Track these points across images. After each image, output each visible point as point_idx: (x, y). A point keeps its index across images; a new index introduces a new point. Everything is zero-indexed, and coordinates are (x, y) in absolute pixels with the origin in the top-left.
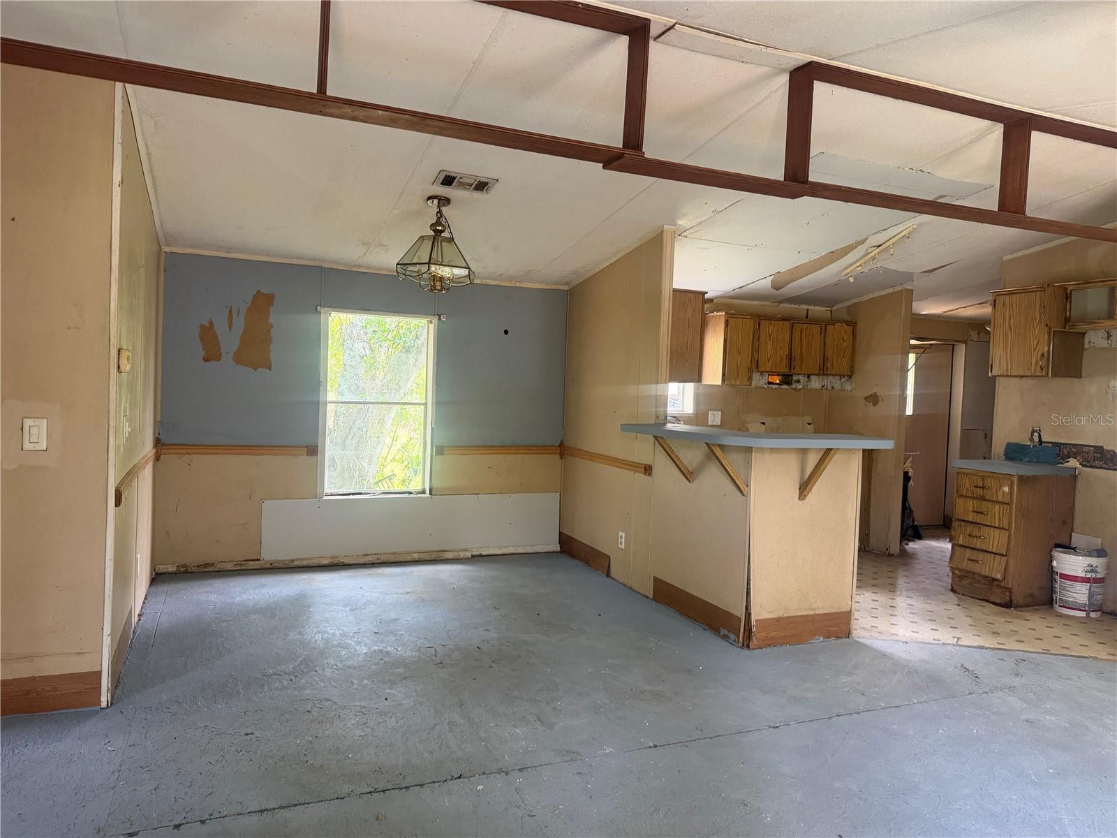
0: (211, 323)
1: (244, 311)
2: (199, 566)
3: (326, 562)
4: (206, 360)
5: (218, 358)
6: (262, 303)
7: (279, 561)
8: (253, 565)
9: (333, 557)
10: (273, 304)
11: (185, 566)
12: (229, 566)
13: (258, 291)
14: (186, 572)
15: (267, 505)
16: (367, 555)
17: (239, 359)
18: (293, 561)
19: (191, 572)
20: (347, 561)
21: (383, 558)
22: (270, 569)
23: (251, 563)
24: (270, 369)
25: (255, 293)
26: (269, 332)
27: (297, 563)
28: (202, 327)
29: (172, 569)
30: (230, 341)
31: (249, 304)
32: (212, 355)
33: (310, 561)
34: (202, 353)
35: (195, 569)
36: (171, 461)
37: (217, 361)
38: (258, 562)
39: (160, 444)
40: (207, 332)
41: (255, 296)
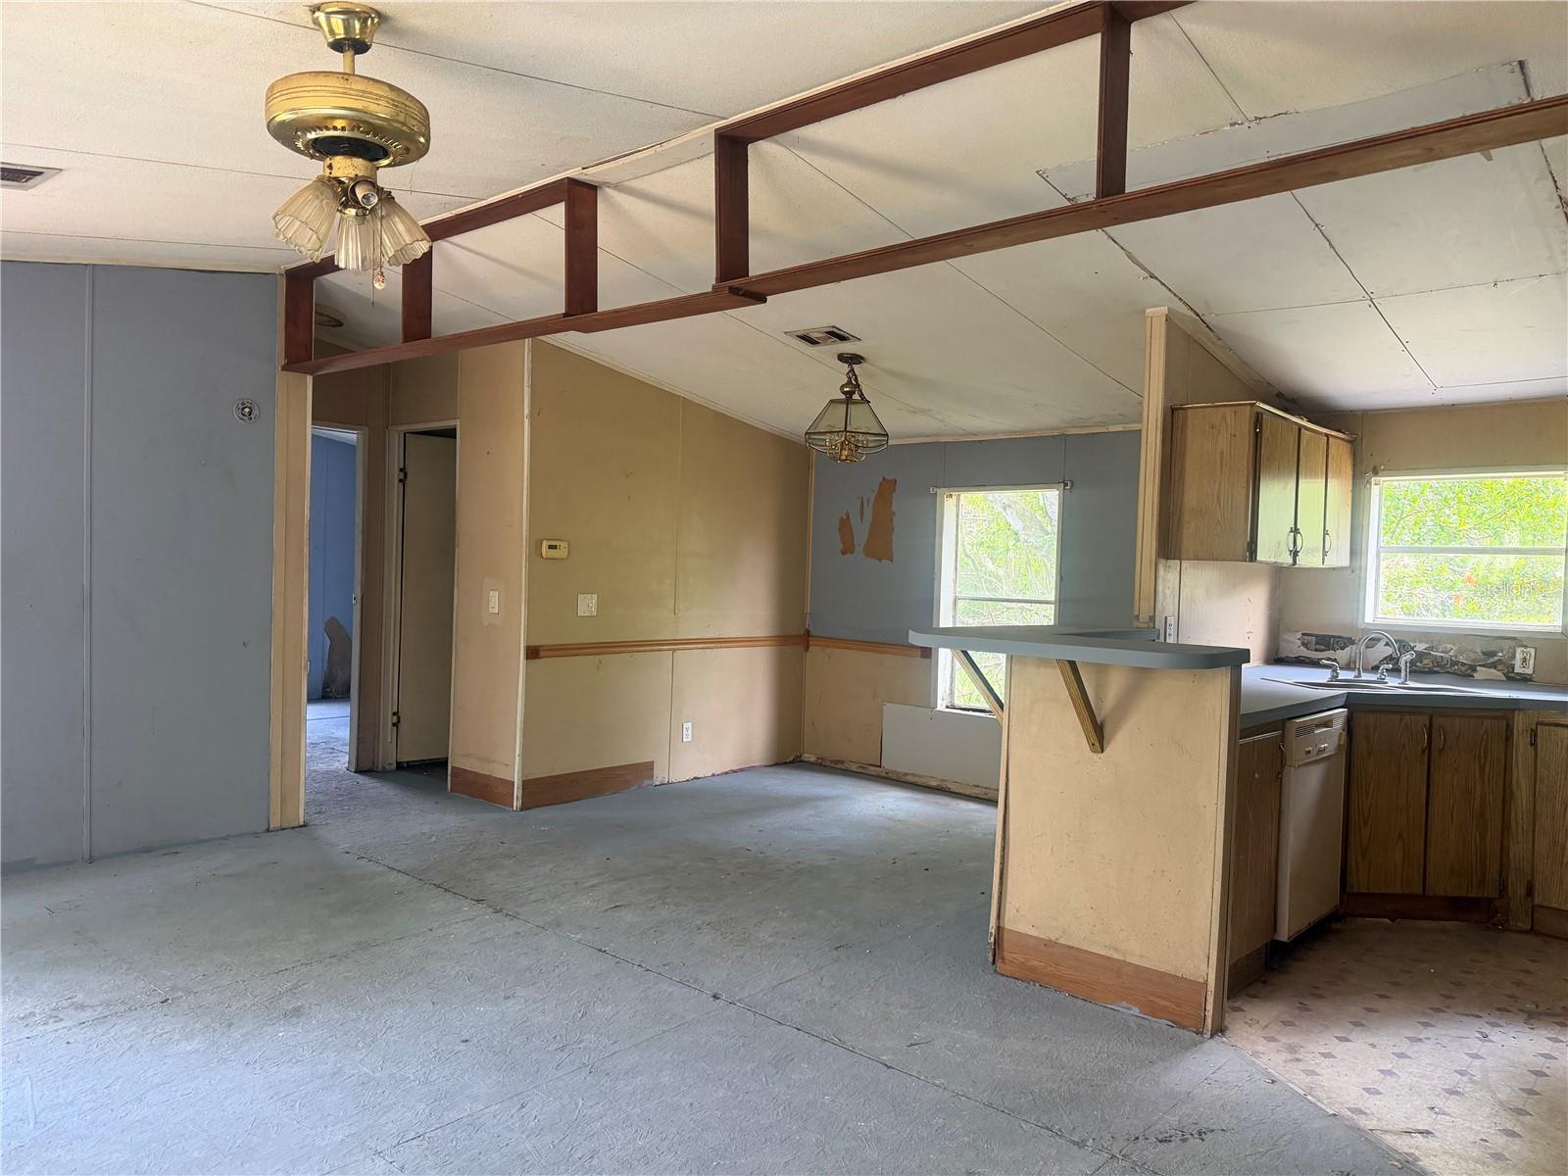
0: (848, 517)
1: (872, 500)
2: (832, 761)
3: (934, 783)
4: (843, 553)
5: (853, 551)
6: (887, 488)
7: (893, 772)
8: (872, 771)
9: (944, 781)
10: (895, 490)
11: (822, 759)
12: (854, 768)
13: (884, 478)
14: (821, 765)
15: (887, 708)
16: (978, 786)
17: (868, 550)
18: (906, 774)
19: (825, 767)
20: (953, 787)
22: (884, 778)
23: (872, 768)
24: (892, 561)
25: (881, 480)
26: (892, 520)
27: (909, 778)
28: (842, 520)
29: (813, 759)
30: (861, 533)
31: (877, 491)
32: (848, 548)
34: (841, 546)
35: (828, 763)
36: (816, 653)
37: (852, 553)
38: (878, 769)
39: (809, 635)
40: (845, 525)
41: (880, 484)
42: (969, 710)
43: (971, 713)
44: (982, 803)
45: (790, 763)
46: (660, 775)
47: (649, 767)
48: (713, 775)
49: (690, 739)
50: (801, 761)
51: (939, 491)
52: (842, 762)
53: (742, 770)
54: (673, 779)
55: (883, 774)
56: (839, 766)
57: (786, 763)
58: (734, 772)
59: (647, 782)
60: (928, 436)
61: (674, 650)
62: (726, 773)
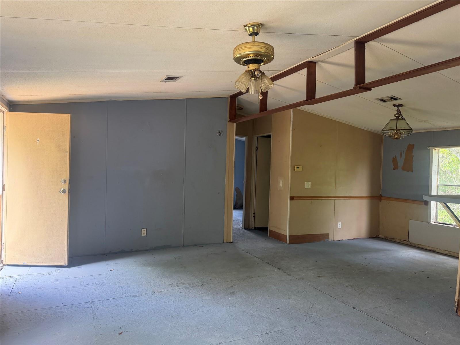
0: (396, 157)
1: (405, 153)
2: (390, 238)
3: (429, 248)
4: (394, 169)
5: (397, 168)
6: (411, 148)
7: (413, 243)
8: (405, 242)
9: (433, 248)
10: (414, 148)
11: (386, 237)
12: (398, 241)
13: (409, 144)
14: (386, 239)
15: (411, 221)
16: (447, 251)
17: (403, 169)
18: (418, 245)
19: (387, 240)
20: (437, 251)
21: (452, 254)
22: (410, 245)
23: (405, 241)
24: (413, 172)
26: (412, 158)
27: (419, 246)
28: (393, 158)
29: (383, 237)
30: (401, 162)
31: (407, 148)
32: (396, 167)
33: (425, 247)
34: (393, 167)
35: (388, 239)
36: (384, 202)
37: (397, 169)
38: (408, 242)
39: (381, 196)
40: (395, 160)
41: (408, 146)
42: (443, 224)
43: (444, 225)
44: (449, 257)
45: (374, 238)
46: (331, 238)
47: (327, 235)
48: (348, 239)
49: (340, 227)
50: (378, 237)
51: (431, 148)
52: (394, 239)
53: (358, 239)
54: (335, 240)
55: (409, 244)
56: (392, 240)
57: (373, 238)
58: (355, 239)
59: (326, 240)
60: (426, 129)
61: (335, 199)
62: (353, 239)
